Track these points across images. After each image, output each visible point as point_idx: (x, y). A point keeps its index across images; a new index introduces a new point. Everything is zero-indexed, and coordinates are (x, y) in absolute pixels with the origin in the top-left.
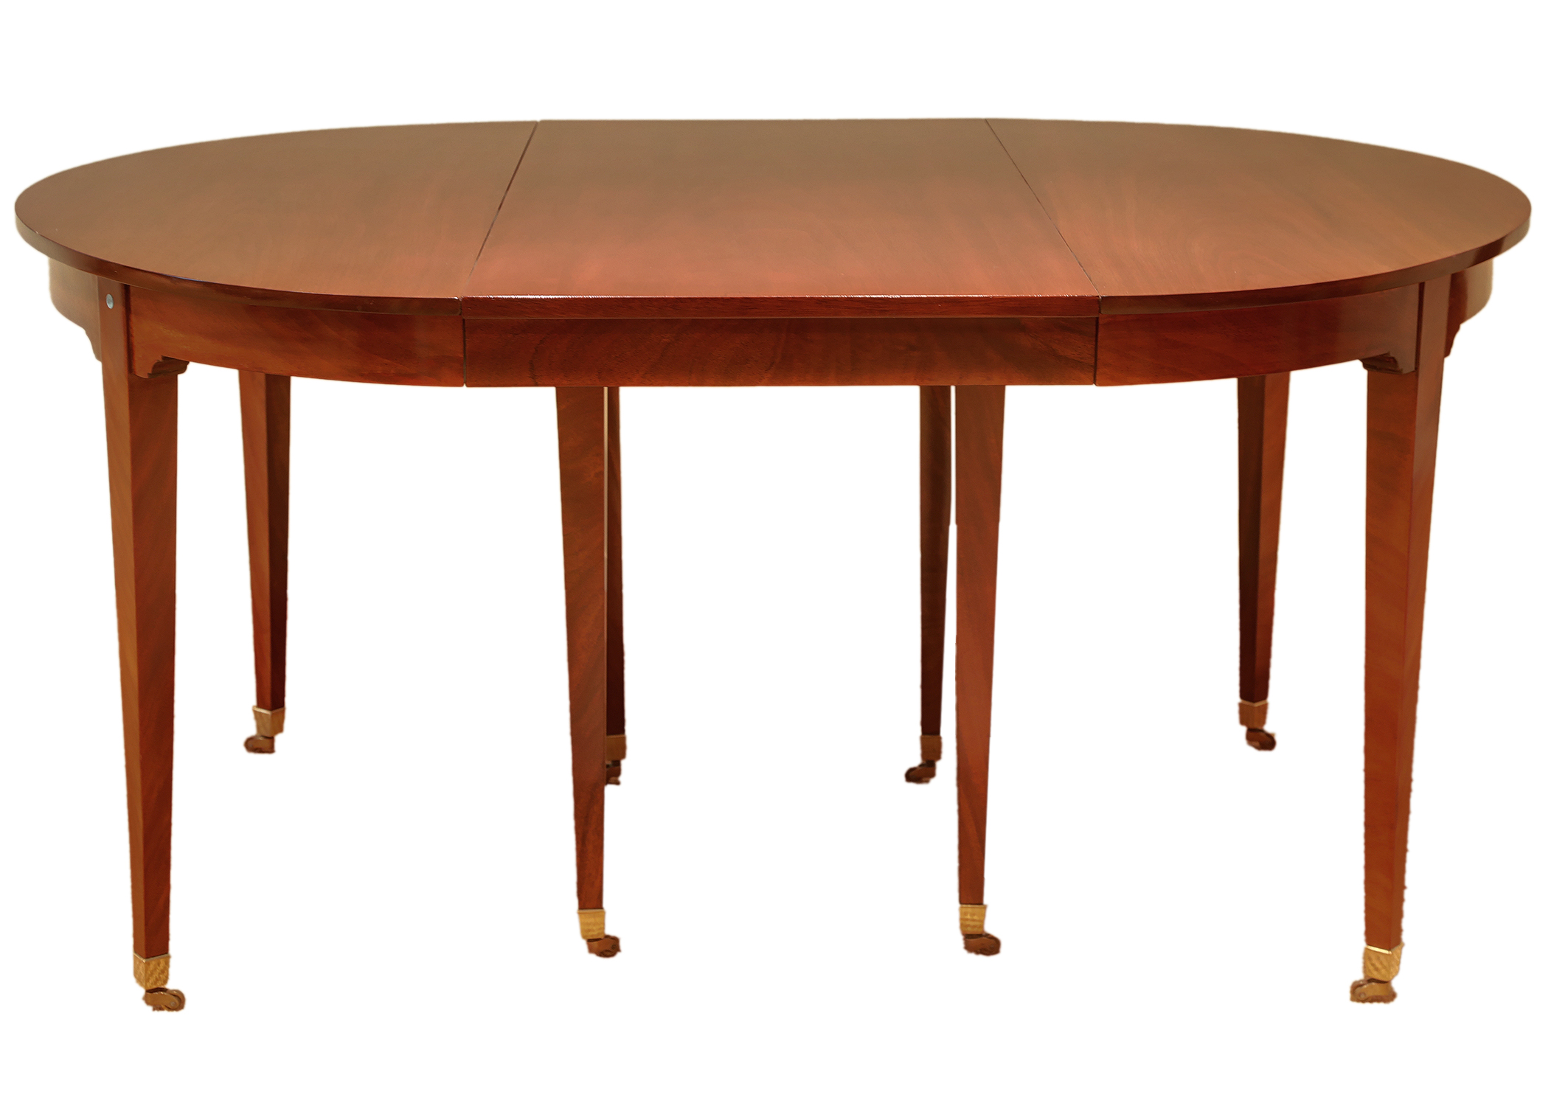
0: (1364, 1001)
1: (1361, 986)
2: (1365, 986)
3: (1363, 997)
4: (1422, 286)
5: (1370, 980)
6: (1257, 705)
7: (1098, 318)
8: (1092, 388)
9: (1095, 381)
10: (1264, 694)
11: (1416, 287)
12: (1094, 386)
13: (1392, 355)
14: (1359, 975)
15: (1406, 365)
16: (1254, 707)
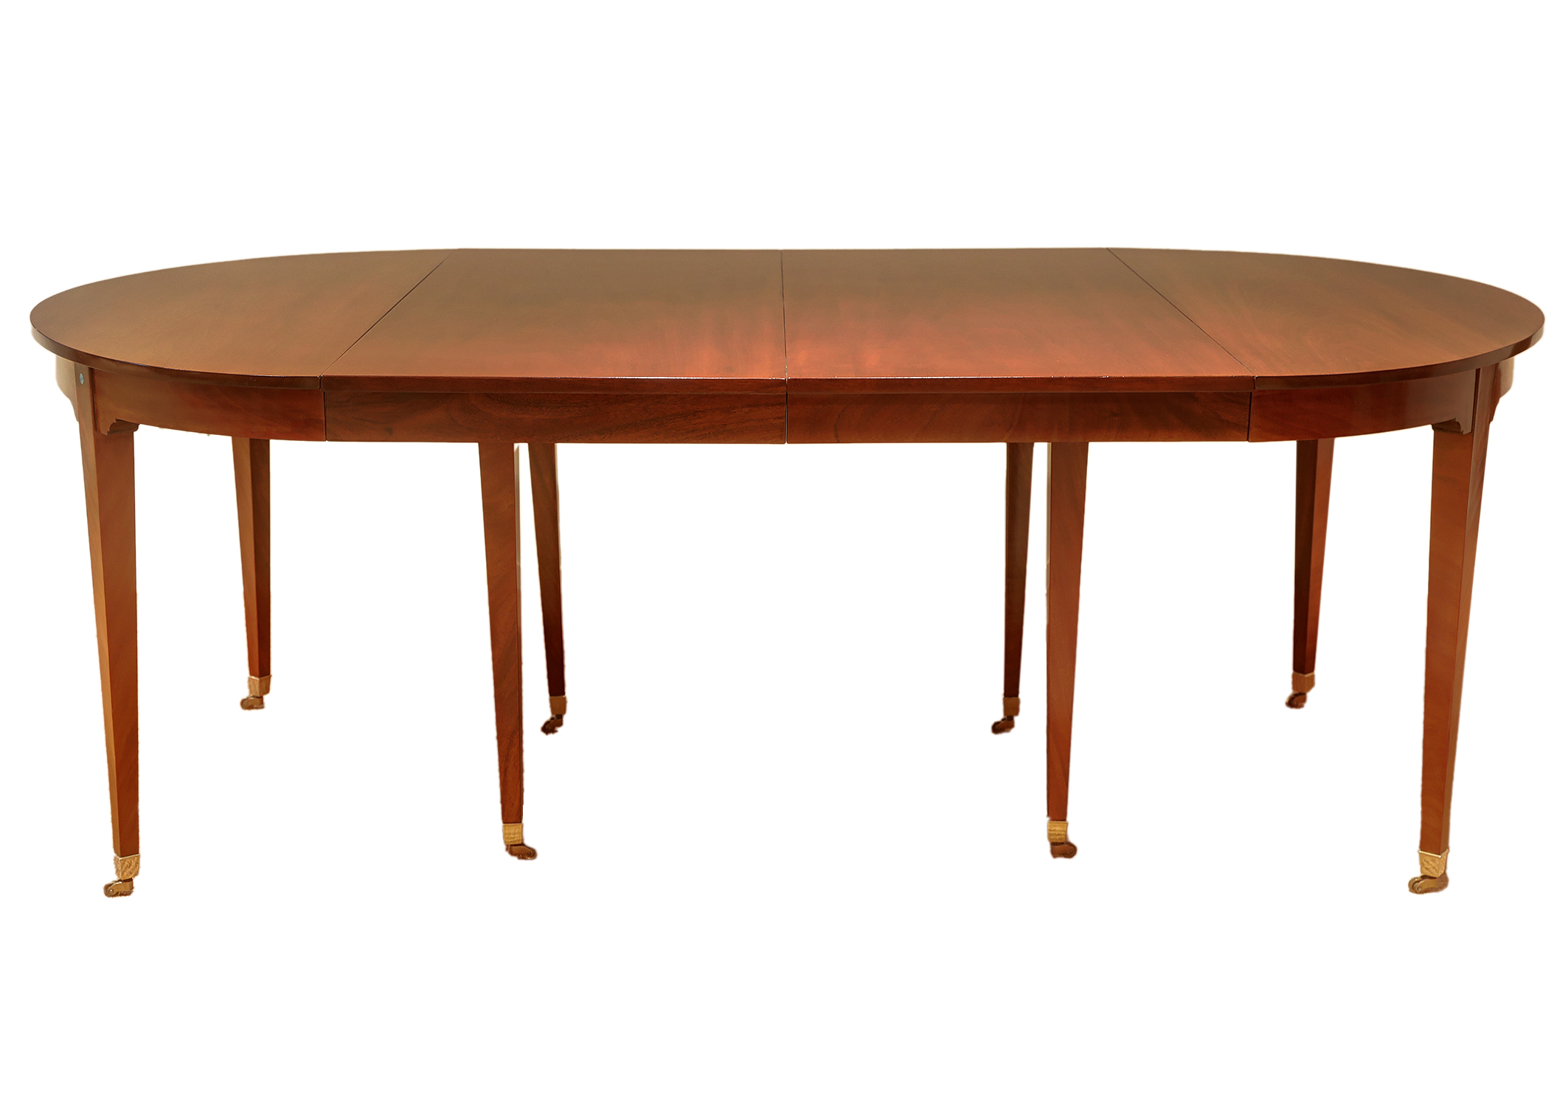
0: (1422, 892)
1: (1418, 882)
2: (1421, 882)
3: (1420, 890)
4: (1478, 371)
5: (1423, 877)
6: (1307, 676)
7: (1251, 393)
8: (1246, 444)
9: (1248, 439)
10: (1312, 668)
11: (1474, 372)
12: (1247, 442)
13: (1457, 421)
14: (1418, 874)
15: (1466, 429)
16: (1305, 678)
